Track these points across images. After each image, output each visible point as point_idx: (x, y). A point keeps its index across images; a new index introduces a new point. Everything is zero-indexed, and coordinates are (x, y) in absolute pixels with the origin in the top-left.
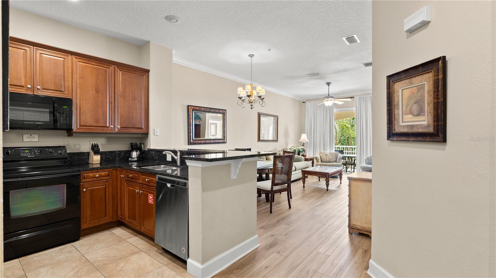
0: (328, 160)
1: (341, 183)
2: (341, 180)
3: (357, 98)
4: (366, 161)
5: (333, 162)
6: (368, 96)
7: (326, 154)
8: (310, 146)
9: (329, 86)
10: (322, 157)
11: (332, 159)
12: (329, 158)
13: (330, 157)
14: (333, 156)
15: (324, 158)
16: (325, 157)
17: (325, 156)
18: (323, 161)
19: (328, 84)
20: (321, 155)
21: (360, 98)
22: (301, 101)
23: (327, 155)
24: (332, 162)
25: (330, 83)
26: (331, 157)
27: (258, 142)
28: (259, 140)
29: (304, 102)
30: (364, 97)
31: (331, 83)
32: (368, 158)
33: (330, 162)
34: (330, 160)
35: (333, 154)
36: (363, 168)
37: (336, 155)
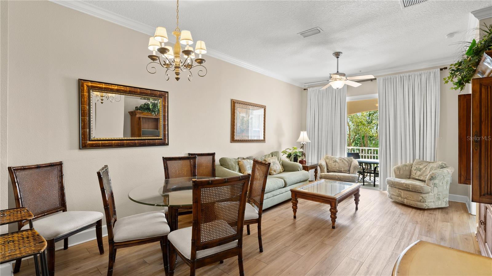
0: (338, 168)
1: (357, 209)
2: (357, 203)
3: (380, 81)
4: (395, 173)
5: (345, 172)
6: (397, 76)
7: (334, 159)
8: (313, 148)
9: (338, 58)
10: (329, 165)
11: (344, 168)
12: (339, 166)
13: (340, 164)
14: (344, 163)
15: (332, 165)
16: (332, 164)
17: (333, 163)
18: (329, 169)
19: (337, 55)
20: (327, 161)
21: (385, 80)
22: (302, 88)
23: (335, 161)
24: (343, 171)
25: (339, 53)
26: (341, 164)
27: (231, 142)
28: (233, 140)
29: (305, 89)
30: (391, 78)
31: (342, 53)
32: (398, 168)
33: (341, 172)
34: (340, 169)
35: (345, 160)
36: (392, 183)
37: (349, 162)
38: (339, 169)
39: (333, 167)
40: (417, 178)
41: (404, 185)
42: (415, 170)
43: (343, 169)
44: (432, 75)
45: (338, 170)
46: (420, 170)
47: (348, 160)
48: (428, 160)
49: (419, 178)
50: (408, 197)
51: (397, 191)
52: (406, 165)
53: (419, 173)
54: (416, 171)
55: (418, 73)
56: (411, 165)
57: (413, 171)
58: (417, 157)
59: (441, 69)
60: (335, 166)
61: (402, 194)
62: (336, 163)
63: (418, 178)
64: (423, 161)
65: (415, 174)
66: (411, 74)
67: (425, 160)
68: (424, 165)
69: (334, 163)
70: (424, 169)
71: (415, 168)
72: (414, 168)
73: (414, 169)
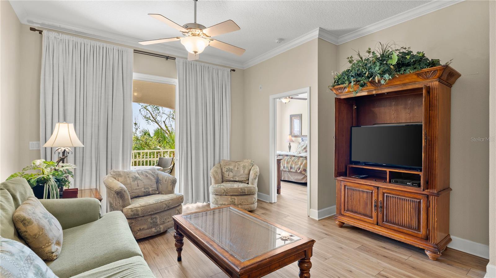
0: (143, 189)
4: (215, 178)
10: (127, 186)
11: (151, 186)
12: (145, 185)
13: (144, 181)
14: (149, 179)
16: (133, 183)
17: (134, 181)
20: (121, 180)
23: (135, 178)
24: (151, 192)
26: (146, 181)
32: (217, 172)
33: (147, 194)
34: (147, 190)
35: (150, 174)
37: (155, 175)
38: (145, 191)
39: (136, 189)
40: (232, 179)
42: (227, 171)
43: (151, 189)
45: (144, 192)
46: (231, 170)
47: (153, 172)
49: (235, 179)
52: (218, 168)
53: (231, 174)
54: (228, 173)
57: (225, 173)
60: (138, 186)
62: (139, 181)
63: (233, 180)
65: (229, 176)
69: (136, 182)
70: (236, 169)
71: (226, 170)
73: (225, 171)
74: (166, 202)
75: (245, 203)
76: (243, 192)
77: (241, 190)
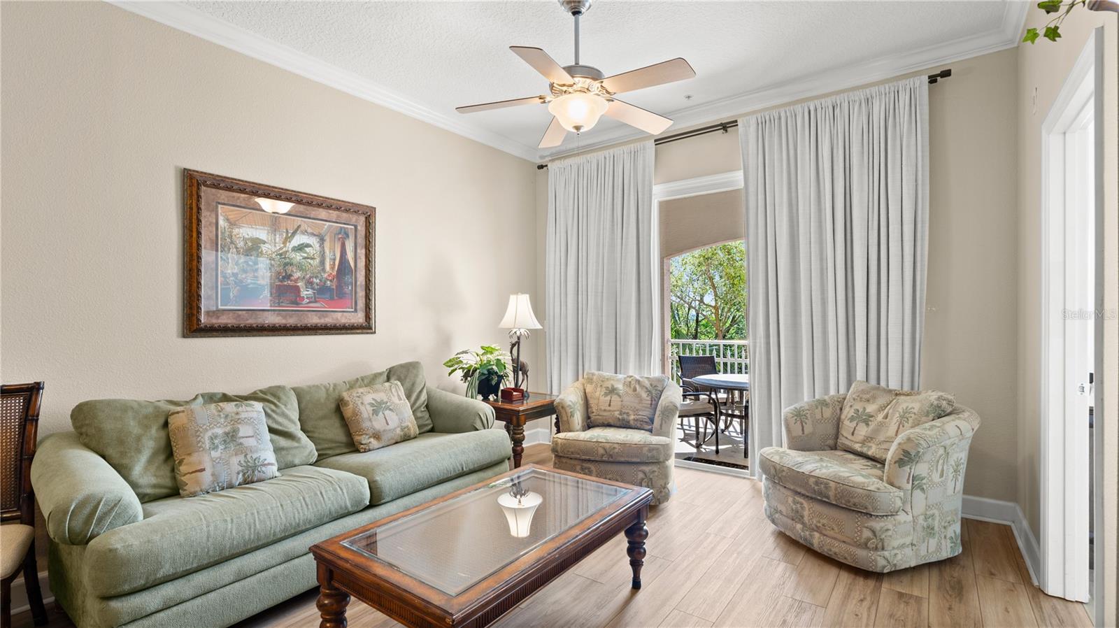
0: (617, 414)
1: (636, 585)
2: (636, 564)
3: (747, 130)
5: (639, 425)
6: (798, 108)
7: (608, 384)
10: (591, 402)
11: (636, 411)
12: (623, 406)
13: (626, 399)
14: (638, 396)
15: (601, 403)
16: (602, 398)
17: (606, 395)
18: (593, 417)
20: (589, 389)
21: (761, 125)
22: (523, 162)
23: (612, 391)
24: (632, 423)
26: (629, 401)
27: (184, 336)
28: (193, 325)
30: (780, 118)
32: (799, 415)
33: (625, 425)
34: (625, 416)
35: (642, 386)
36: (773, 471)
37: (654, 392)
38: (620, 417)
39: (605, 410)
40: (857, 447)
41: (812, 481)
42: (852, 419)
43: (632, 417)
44: (904, 98)
45: (619, 419)
46: (867, 419)
47: (651, 385)
48: (893, 385)
49: (865, 450)
50: (823, 525)
51: (790, 500)
52: (823, 403)
53: (863, 431)
54: (854, 424)
55: (861, 95)
56: (841, 403)
57: (847, 423)
58: (860, 374)
59: (933, 80)
60: (610, 405)
61: (806, 513)
62: (615, 398)
63: (859, 449)
64: (876, 390)
65: (853, 434)
66: (838, 99)
67: (883, 384)
68: (882, 401)
69: (608, 398)
70: (880, 417)
71: (852, 413)
72: (848, 412)
73: (849, 416)
74: (607, 446)
75: (831, 533)
76: (820, 493)
77: (817, 483)
